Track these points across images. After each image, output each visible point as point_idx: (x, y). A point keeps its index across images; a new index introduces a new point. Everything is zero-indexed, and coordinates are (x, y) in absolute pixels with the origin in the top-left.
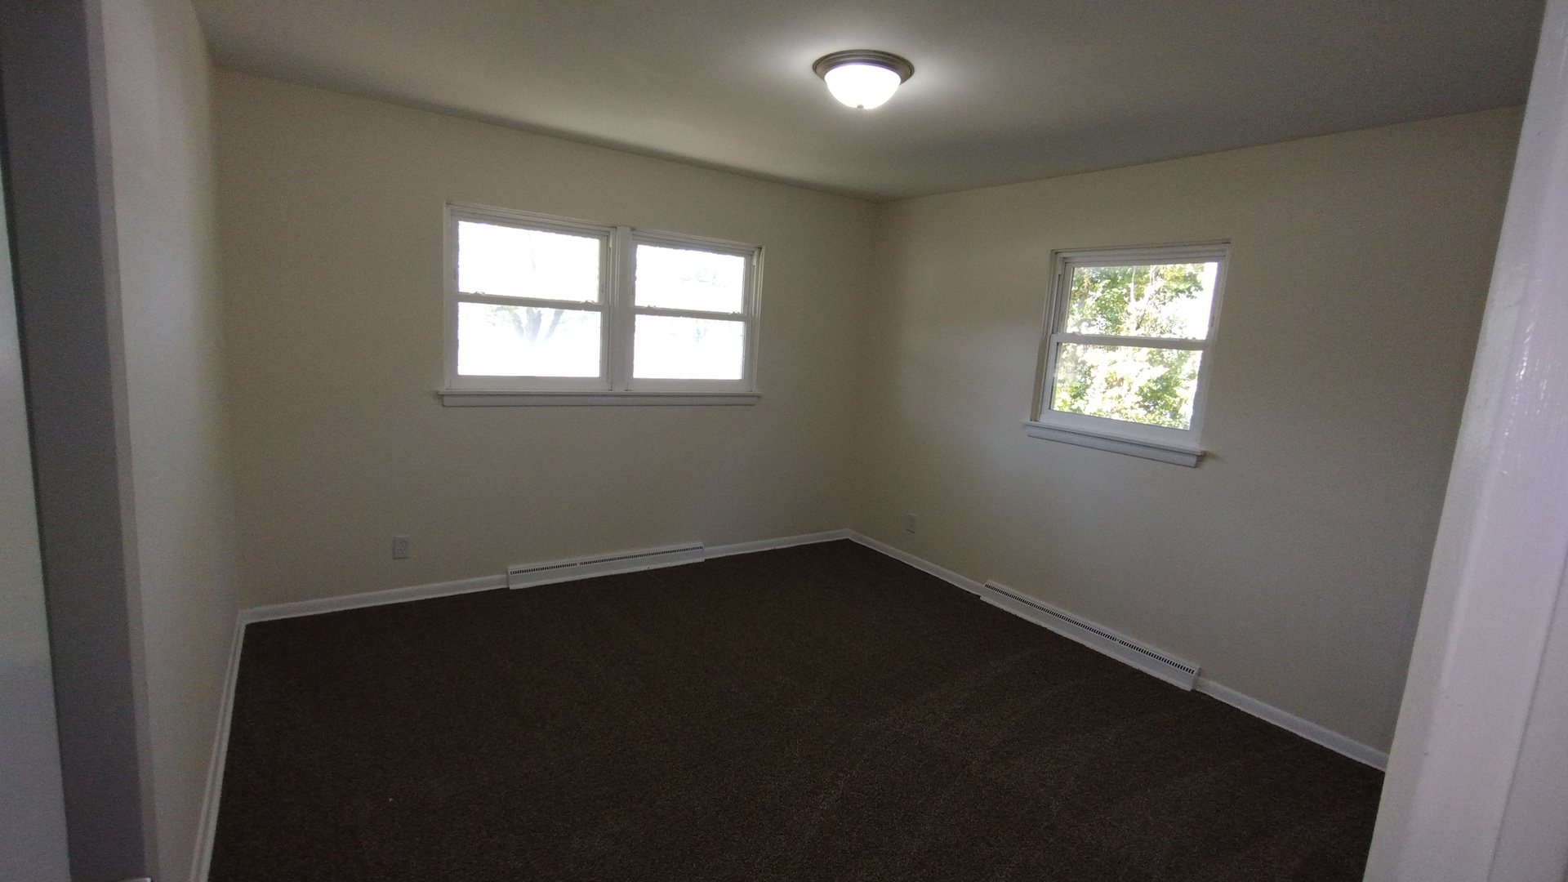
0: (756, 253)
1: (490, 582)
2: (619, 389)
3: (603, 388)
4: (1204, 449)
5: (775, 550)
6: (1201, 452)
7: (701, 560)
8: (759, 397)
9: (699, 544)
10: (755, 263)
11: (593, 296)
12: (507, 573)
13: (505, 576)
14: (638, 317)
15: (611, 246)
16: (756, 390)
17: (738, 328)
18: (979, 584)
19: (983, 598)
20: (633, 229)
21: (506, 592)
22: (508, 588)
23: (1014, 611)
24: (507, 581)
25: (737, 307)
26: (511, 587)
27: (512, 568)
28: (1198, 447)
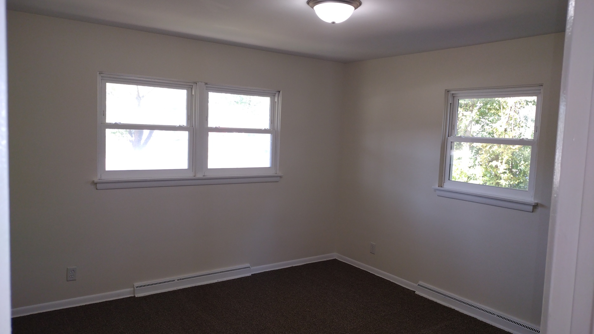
0: (277, 95)
1: (124, 293)
2: (199, 176)
3: (190, 175)
4: (536, 202)
5: (292, 267)
6: (535, 203)
7: (249, 274)
8: (280, 177)
9: (247, 265)
10: (276, 100)
11: (183, 122)
12: (134, 287)
13: (132, 289)
14: (210, 134)
15: (193, 94)
16: (279, 173)
17: (267, 138)
18: (415, 284)
19: (417, 292)
20: (206, 84)
21: (133, 299)
22: (135, 296)
23: (435, 300)
24: (134, 293)
25: (266, 125)
26: (136, 296)
27: (136, 284)
28: (533, 200)
